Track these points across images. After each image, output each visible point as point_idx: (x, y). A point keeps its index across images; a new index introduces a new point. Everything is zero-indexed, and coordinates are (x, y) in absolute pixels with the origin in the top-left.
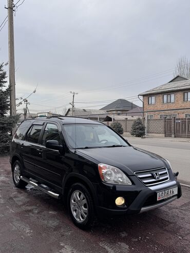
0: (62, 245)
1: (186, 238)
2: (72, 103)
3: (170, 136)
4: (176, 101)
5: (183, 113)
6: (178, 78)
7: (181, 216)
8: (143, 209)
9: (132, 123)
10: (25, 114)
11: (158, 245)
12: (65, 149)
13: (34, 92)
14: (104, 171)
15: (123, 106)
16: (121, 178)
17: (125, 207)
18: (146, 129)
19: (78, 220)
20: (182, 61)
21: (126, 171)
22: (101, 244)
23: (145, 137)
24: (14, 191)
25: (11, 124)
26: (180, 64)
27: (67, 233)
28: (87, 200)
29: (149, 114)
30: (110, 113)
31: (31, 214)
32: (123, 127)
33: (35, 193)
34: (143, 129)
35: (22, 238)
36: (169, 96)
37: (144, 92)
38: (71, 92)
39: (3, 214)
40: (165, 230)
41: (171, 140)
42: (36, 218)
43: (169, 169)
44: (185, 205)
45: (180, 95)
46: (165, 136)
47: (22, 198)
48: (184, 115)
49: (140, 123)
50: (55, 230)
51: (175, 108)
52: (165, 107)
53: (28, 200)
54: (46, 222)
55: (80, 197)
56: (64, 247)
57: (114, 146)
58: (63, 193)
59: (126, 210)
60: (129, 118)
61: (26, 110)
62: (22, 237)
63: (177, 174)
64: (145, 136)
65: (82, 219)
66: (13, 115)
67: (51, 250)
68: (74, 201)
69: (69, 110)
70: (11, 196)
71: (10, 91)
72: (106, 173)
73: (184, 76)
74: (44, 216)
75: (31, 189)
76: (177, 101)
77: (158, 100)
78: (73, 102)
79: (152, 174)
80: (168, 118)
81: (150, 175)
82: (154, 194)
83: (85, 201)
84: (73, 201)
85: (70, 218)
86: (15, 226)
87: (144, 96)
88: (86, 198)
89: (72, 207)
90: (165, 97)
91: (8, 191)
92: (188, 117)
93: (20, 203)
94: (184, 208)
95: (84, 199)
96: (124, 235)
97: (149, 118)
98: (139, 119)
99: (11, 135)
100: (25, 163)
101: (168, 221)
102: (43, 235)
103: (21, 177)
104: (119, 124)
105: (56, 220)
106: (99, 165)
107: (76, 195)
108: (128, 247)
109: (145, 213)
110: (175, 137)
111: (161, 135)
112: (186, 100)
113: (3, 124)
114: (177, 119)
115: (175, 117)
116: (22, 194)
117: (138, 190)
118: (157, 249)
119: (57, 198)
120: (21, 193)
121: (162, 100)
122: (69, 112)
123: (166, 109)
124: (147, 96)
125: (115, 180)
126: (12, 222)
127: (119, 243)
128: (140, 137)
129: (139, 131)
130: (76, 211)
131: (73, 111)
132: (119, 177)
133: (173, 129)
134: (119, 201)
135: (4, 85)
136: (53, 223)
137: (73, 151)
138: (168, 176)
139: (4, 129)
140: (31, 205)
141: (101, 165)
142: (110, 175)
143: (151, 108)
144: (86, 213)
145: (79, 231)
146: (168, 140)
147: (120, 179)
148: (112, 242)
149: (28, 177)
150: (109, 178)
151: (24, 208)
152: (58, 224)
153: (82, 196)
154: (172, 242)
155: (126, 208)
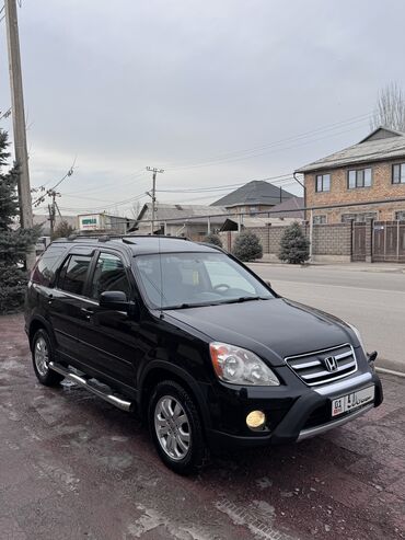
0: (139, 508)
1: (391, 489)
2: (151, 193)
3: (363, 260)
4: (376, 182)
5: (390, 210)
6: (381, 133)
7: (382, 440)
8: (304, 433)
9: (282, 233)
10: (52, 218)
11: (335, 504)
12: (139, 309)
13: (70, 174)
14: (222, 358)
15: (261, 197)
16: (258, 371)
17: (267, 430)
18: (311, 246)
19: (171, 455)
20: (388, 94)
21: (267, 358)
22: (219, 506)
23: (308, 264)
24: (37, 394)
25: (23, 245)
26: (384, 101)
27: (149, 484)
28: (189, 416)
29: (317, 213)
30: (233, 211)
31: (74, 443)
32: (262, 243)
33: (82, 397)
34: (304, 246)
35: (59, 496)
36: (360, 173)
37: (306, 164)
38: (148, 169)
39: (18, 445)
40: (349, 472)
41: (364, 269)
42: (85, 451)
43: (358, 348)
44: (392, 416)
45: (383, 170)
46: (352, 261)
47: (54, 407)
48: (393, 213)
49: (298, 234)
50: (125, 477)
51: (373, 200)
52: (352, 198)
53: (67, 412)
54: (105, 460)
55: (173, 410)
56: (143, 513)
57: (242, 300)
58: (138, 400)
59: (268, 437)
60: (275, 221)
61: (52, 209)
62: (59, 492)
63: (374, 356)
64: (309, 261)
65: (179, 454)
66: (26, 227)
67: (119, 520)
68: (162, 417)
69: (145, 207)
70: (33, 404)
71: (18, 174)
72: (226, 363)
73: (392, 128)
74: (102, 446)
75: (72, 388)
76: (379, 183)
77: (337, 183)
78: (154, 190)
79: (322, 361)
80: (358, 220)
81: (318, 363)
82: (326, 402)
83: (184, 419)
84: (159, 417)
85: (154, 450)
86: (42, 469)
87: (306, 173)
88: (187, 413)
89: (158, 428)
90: (352, 174)
91: (25, 393)
92: (402, 218)
93: (51, 420)
94: (388, 423)
95: (182, 413)
96: (264, 484)
97: (318, 223)
98: (296, 225)
99: (24, 269)
100: (57, 334)
101: (355, 453)
102: (101, 488)
103: (51, 363)
104: (254, 236)
105: (126, 454)
106: (211, 345)
107: (165, 404)
108: (272, 510)
109: (307, 440)
110: (373, 262)
111: (342, 258)
112: (396, 181)
113: (7, 246)
114: (377, 224)
115: (372, 220)
116: (54, 401)
117: (293, 395)
118: (332, 514)
119: (127, 410)
120: (52, 397)
121: (345, 181)
122: (146, 213)
123: (354, 202)
124: (313, 173)
125: (246, 375)
126: (36, 461)
127: (256, 502)
128: (299, 263)
129: (297, 251)
130: (166, 436)
131: (155, 210)
132: (254, 370)
133: (368, 245)
134: (255, 419)
135: (4, 162)
136: (121, 461)
137: (157, 314)
138: (355, 363)
139: (9, 258)
140: (73, 424)
141: (216, 346)
142: (235, 366)
143: (322, 200)
144: (186, 443)
145: (173, 477)
146: (358, 268)
147: (255, 374)
148: (242, 501)
149: (64, 364)
150: (232, 373)
151: (60, 430)
152: (129, 464)
153: (178, 407)
154: (361, 498)
155: (268, 434)
